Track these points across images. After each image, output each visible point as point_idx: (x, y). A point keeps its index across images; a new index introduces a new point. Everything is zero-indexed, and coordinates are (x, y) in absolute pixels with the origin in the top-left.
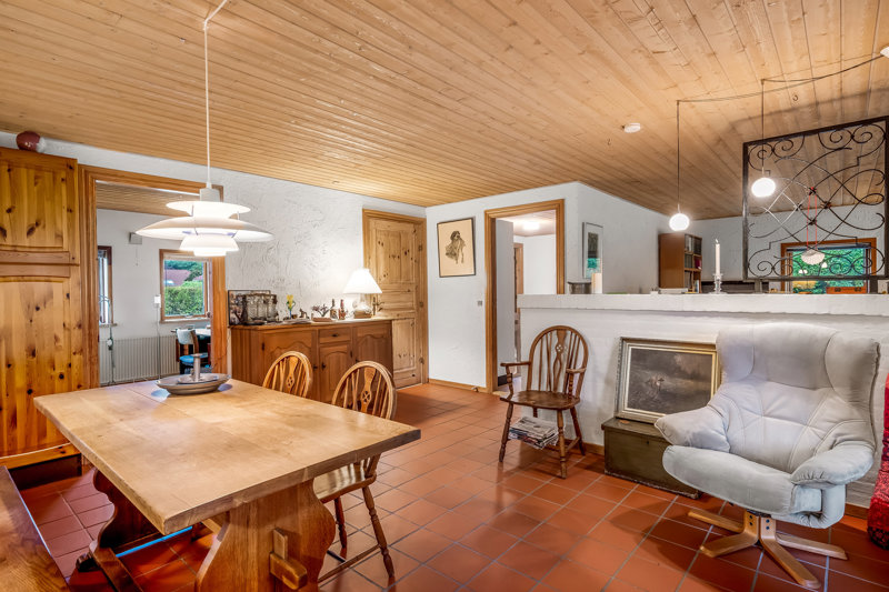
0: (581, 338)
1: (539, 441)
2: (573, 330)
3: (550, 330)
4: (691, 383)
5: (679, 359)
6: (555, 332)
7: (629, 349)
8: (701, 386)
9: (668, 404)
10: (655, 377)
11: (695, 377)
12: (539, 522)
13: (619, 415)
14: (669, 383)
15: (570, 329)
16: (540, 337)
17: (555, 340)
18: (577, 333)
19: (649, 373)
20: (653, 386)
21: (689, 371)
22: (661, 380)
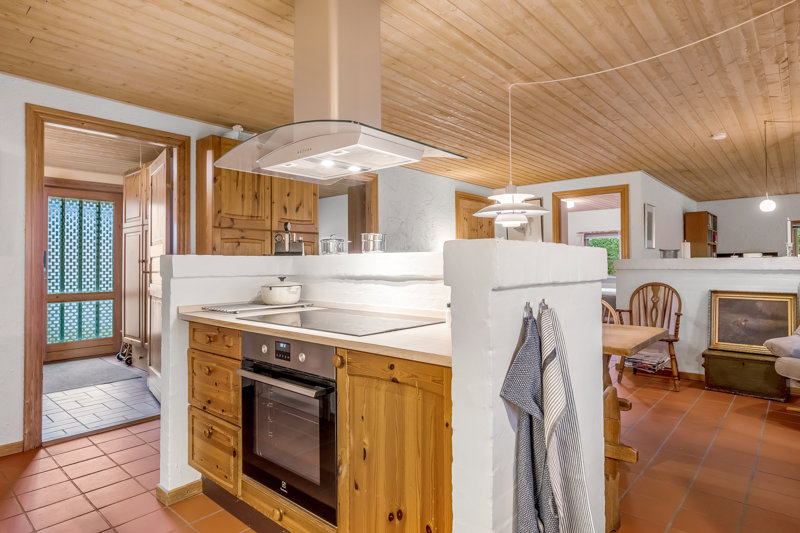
0: (674, 291)
1: (654, 366)
2: (666, 286)
3: (646, 286)
4: (771, 322)
5: (760, 305)
6: (650, 288)
7: (717, 299)
8: (780, 323)
9: (753, 338)
10: (741, 319)
11: (774, 317)
12: (684, 412)
13: (712, 347)
14: (752, 322)
15: (663, 285)
16: (637, 291)
17: (651, 294)
18: (670, 288)
19: (735, 316)
20: (740, 326)
21: (769, 313)
22: (746, 321)
